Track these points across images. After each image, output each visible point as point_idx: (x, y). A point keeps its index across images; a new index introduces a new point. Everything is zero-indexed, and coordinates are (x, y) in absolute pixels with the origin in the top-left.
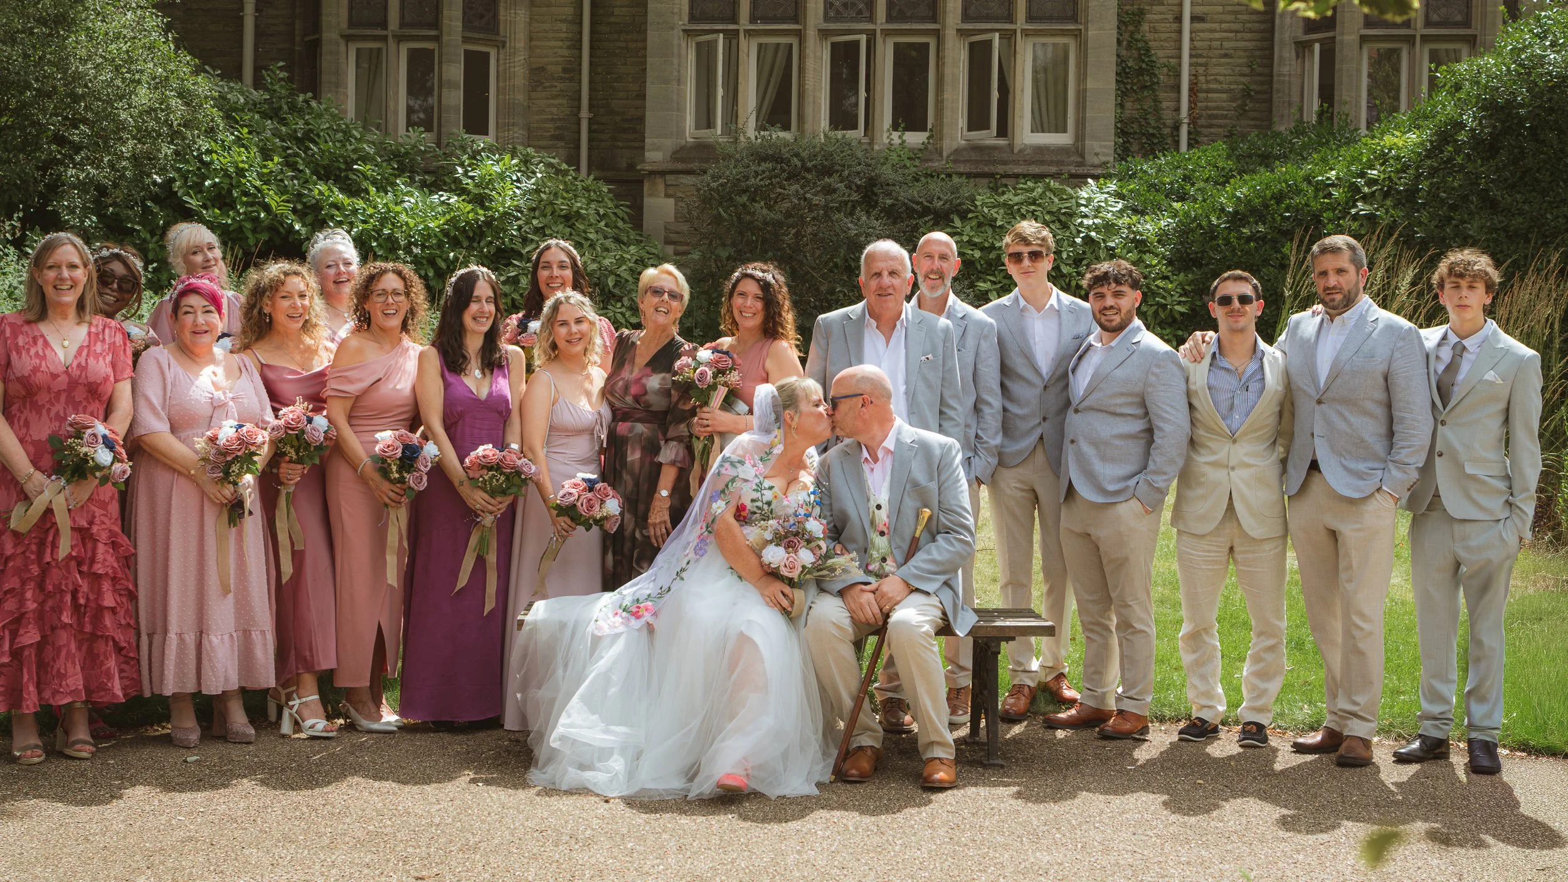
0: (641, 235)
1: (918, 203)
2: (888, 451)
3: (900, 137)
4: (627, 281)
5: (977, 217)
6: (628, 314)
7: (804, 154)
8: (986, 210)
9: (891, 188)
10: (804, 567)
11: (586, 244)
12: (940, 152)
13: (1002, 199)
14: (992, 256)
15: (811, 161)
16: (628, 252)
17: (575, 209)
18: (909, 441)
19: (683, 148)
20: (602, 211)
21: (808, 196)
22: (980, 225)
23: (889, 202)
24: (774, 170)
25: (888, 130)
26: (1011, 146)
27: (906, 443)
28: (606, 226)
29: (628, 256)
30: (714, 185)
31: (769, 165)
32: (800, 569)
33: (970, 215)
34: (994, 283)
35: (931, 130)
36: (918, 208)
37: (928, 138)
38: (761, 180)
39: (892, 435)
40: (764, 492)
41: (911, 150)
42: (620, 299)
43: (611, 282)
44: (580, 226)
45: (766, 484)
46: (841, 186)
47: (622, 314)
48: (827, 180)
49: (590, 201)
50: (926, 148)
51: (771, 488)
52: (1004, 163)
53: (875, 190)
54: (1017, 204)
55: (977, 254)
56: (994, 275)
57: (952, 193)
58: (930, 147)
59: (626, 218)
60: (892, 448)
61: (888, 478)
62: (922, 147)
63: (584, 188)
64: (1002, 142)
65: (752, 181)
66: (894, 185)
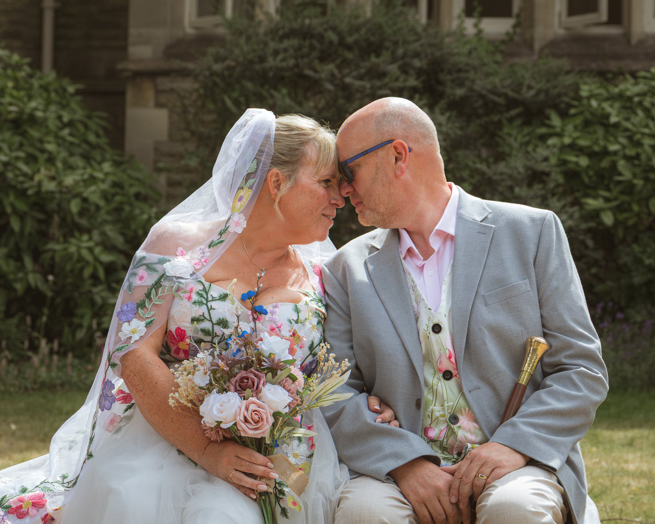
0: (121, 156)
1: (499, 95)
2: (446, 237)
3: (476, 25)
4: (98, 208)
5: (581, 113)
6: (98, 250)
7: (344, 26)
8: (594, 103)
9: (463, 75)
10: (276, 415)
11: (42, 158)
12: (529, 44)
13: (616, 90)
14: (605, 163)
15: (351, 35)
16: (101, 170)
17: (28, 110)
18: (479, 219)
19: (179, 42)
20: (66, 118)
21: (348, 80)
22: (587, 124)
23: (460, 92)
24: (300, 48)
25: (459, 17)
26: (627, 36)
27: (474, 222)
28: (71, 135)
29: (100, 175)
30: (217, 67)
31: (295, 42)
32: (271, 420)
33: (573, 111)
34: (607, 200)
35: (518, 16)
36: (501, 100)
37: (515, 26)
38: (283, 60)
39: (450, 211)
40: (214, 304)
41: (491, 42)
42: (89, 231)
43: (75, 206)
44: (34, 133)
45: (215, 291)
46: (393, 69)
47: (91, 250)
48: (373, 59)
49: (48, 103)
50: (511, 40)
51: (224, 297)
52: (618, 57)
53: (442, 77)
54: (638, 95)
55: (584, 161)
56: (608, 189)
57: (548, 81)
58: (517, 38)
59: (101, 132)
60: (452, 231)
61: (447, 279)
62: (505, 38)
63: (41, 87)
64: (613, 31)
65: (271, 62)
66: (467, 71)
